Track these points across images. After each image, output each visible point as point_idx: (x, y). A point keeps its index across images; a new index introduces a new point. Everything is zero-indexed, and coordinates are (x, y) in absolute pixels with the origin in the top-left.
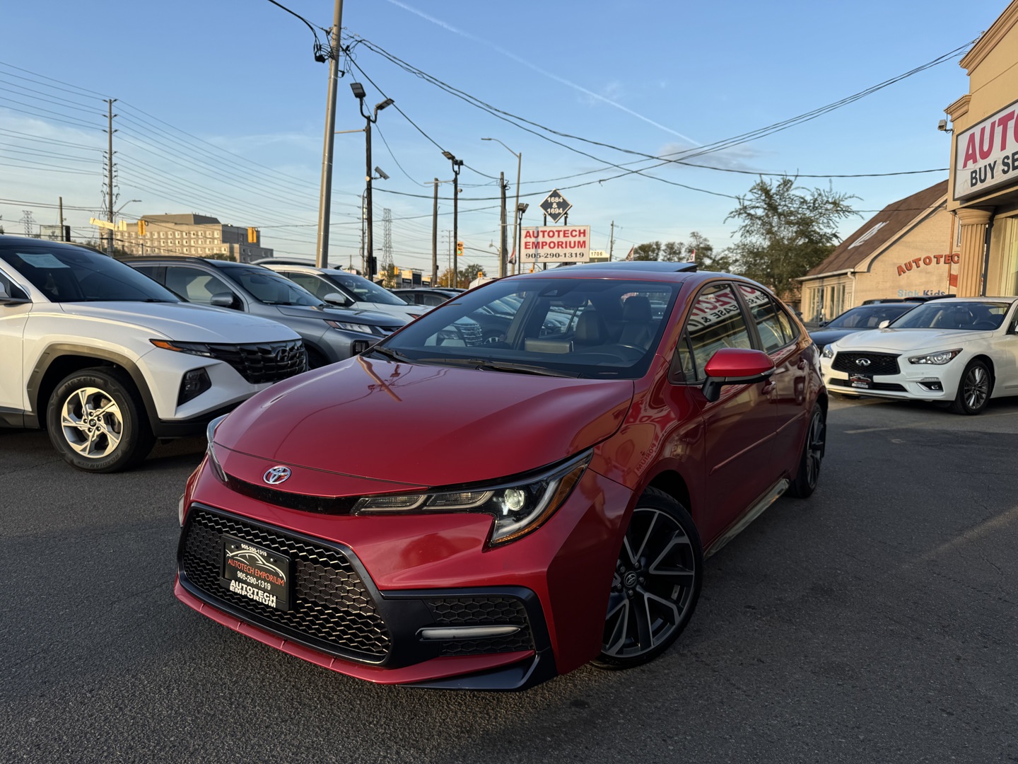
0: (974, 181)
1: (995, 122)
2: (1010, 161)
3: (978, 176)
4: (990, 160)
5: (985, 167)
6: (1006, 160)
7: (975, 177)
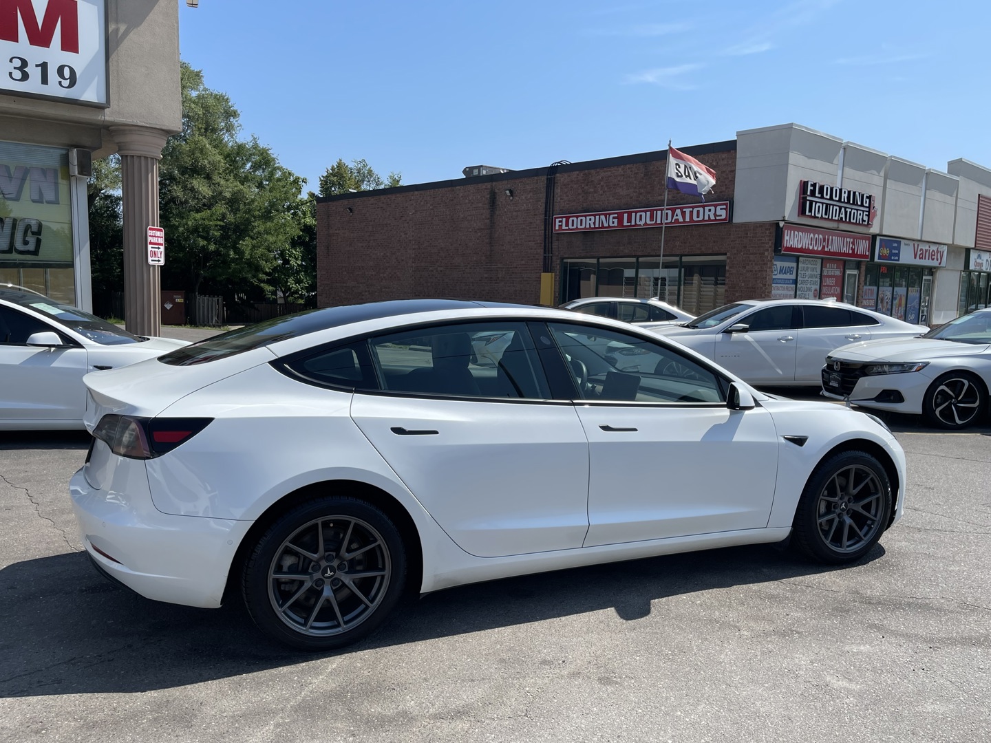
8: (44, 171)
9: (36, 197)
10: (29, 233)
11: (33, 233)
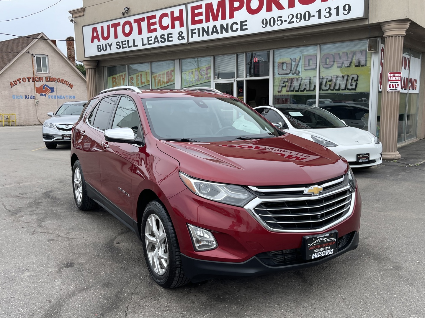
0: (99, 50)
1: (109, 25)
2: (121, 44)
3: (101, 48)
4: (109, 41)
5: (106, 44)
6: (118, 43)
7: (99, 48)
8: (361, 52)
9: (357, 64)
10: (353, 81)
11: (355, 81)
